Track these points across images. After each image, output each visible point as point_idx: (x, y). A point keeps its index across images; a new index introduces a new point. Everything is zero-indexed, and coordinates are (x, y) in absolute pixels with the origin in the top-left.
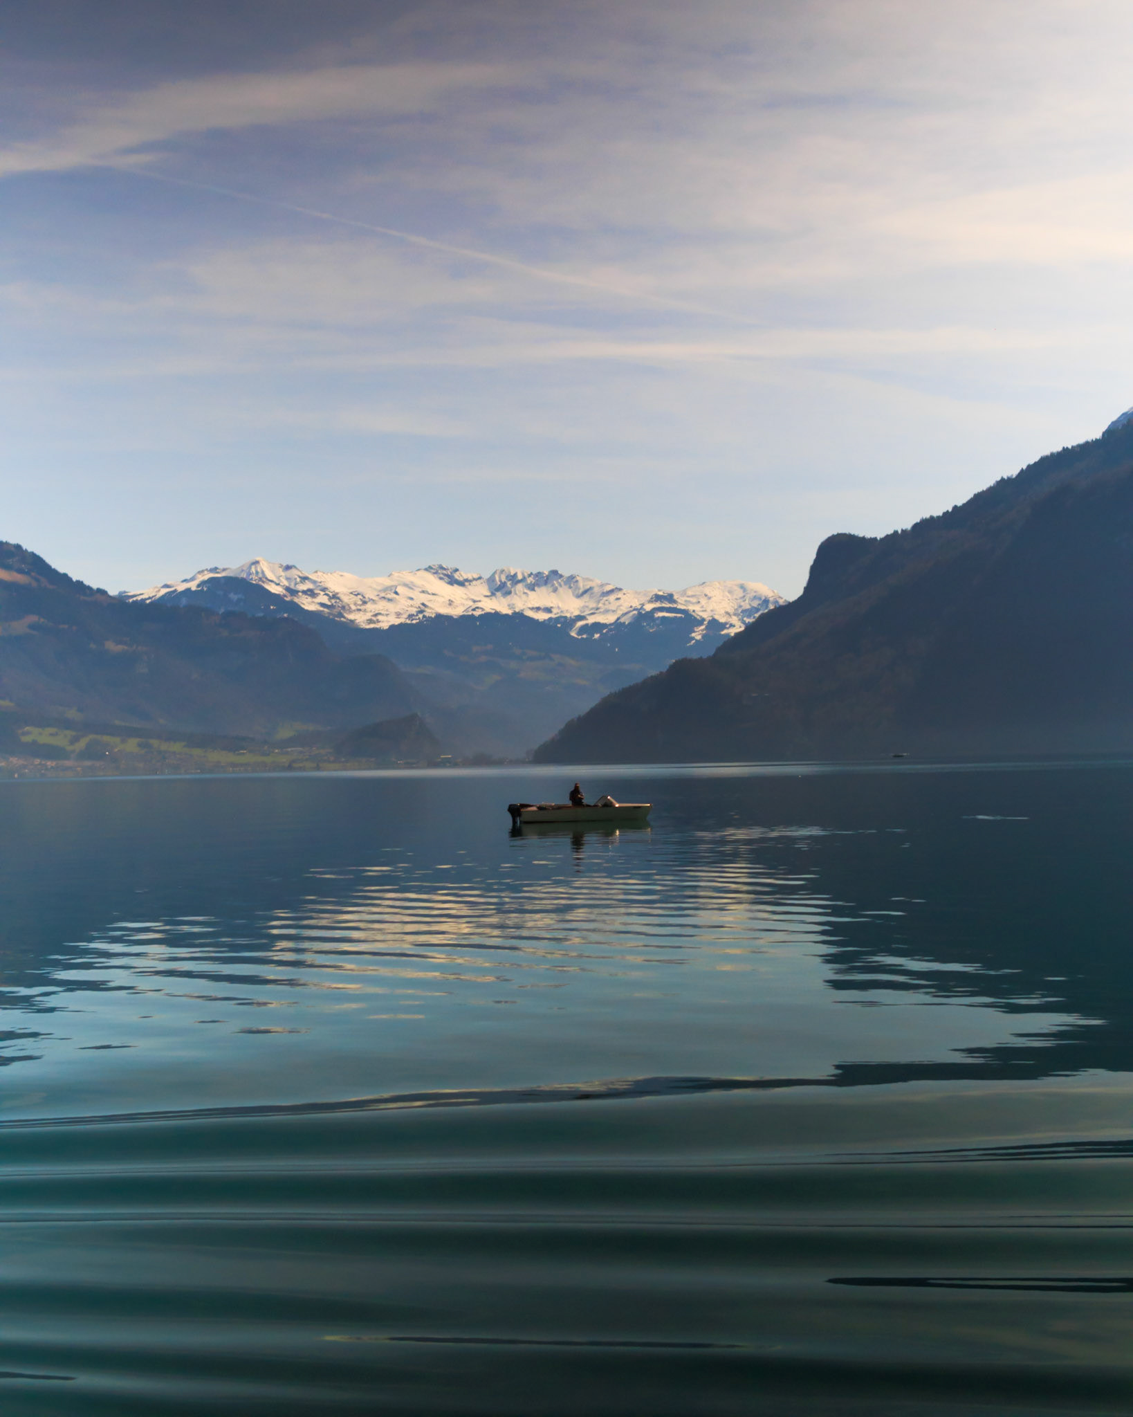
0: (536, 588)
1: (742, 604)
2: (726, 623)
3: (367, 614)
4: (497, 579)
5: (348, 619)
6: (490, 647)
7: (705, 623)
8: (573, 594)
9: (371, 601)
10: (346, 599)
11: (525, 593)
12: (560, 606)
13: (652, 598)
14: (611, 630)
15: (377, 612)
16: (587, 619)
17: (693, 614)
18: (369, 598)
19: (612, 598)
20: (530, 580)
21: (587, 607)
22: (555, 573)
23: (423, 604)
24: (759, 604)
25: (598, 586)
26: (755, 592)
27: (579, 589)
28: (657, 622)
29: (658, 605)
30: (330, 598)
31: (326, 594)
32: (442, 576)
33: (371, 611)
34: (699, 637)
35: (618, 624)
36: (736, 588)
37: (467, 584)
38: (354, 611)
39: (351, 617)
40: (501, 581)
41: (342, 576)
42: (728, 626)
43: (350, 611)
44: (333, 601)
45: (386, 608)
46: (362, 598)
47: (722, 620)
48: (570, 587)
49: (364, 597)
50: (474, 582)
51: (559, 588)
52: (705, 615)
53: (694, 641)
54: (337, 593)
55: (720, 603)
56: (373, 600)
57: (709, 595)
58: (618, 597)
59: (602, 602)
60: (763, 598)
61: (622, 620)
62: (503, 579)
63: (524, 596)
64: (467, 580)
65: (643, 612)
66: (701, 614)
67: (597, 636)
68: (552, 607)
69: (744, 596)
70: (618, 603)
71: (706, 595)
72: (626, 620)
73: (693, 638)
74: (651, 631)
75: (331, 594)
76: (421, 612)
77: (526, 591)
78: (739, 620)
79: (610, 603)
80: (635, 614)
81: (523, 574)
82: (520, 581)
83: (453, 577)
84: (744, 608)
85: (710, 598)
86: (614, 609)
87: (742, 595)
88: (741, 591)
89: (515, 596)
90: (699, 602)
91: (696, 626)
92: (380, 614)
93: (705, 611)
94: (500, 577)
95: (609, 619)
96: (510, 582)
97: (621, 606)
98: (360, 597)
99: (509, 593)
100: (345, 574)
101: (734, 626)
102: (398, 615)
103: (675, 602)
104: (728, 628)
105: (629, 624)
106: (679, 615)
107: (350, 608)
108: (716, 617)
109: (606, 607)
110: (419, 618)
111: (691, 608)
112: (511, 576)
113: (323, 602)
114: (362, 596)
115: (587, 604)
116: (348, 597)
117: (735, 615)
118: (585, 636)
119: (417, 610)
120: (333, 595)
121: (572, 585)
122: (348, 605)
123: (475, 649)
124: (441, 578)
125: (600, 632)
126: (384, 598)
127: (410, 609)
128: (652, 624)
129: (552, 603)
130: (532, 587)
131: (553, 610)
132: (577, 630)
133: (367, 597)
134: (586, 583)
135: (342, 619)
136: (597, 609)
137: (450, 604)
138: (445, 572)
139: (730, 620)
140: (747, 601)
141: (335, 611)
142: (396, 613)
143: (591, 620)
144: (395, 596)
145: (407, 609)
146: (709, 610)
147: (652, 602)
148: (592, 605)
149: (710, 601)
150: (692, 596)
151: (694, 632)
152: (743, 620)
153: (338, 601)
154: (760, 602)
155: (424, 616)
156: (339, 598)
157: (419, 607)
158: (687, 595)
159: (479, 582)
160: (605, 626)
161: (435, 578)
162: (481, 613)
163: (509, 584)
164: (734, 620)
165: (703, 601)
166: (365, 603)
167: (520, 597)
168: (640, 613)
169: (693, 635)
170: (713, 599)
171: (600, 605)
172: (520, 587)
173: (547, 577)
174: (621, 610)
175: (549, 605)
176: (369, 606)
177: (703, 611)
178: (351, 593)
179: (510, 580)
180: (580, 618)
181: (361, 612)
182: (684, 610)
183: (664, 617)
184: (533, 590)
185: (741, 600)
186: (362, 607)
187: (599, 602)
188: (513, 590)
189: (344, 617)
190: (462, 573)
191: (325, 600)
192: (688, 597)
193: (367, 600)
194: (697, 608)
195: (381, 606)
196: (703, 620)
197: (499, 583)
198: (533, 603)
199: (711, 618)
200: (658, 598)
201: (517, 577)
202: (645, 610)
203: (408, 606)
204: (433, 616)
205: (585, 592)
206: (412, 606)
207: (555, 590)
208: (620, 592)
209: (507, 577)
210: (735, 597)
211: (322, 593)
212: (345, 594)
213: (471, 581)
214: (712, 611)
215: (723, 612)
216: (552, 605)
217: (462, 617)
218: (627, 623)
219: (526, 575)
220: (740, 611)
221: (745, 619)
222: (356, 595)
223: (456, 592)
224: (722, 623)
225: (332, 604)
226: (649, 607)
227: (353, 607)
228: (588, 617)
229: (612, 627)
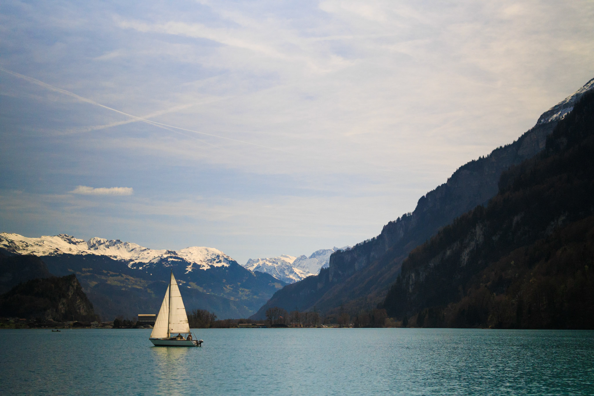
0: (110, 247)
1: (207, 257)
2: (201, 265)
3: (28, 251)
4: (92, 242)
5: (18, 253)
6: (91, 269)
7: (191, 264)
8: (127, 251)
9: (31, 246)
10: (17, 244)
11: (104, 249)
12: (121, 255)
13: (166, 252)
14: (147, 266)
15: (33, 251)
16: (134, 261)
17: (186, 260)
18: (29, 244)
19: (145, 252)
20: (107, 243)
21: (134, 256)
22: (119, 241)
23: (57, 249)
24: (215, 257)
25: (138, 248)
26: (213, 252)
27: (130, 248)
28: (169, 262)
29: (169, 255)
30: (9, 243)
31: (7, 241)
32: (66, 239)
33: (30, 250)
34: (190, 270)
35: (151, 264)
36: (204, 250)
37: (77, 243)
38: (21, 249)
39: (20, 252)
40: (93, 243)
41: (16, 235)
42: (202, 266)
43: (19, 249)
44: (11, 244)
45: (38, 249)
46: (26, 244)
47: (199, 263)
48: (126, 248)
49: (27, 244)
50: (81, 243)
51: (120, 247)
52: (191, 261)
53: (188, 272)
54: (13, 241)
55: (197, 256)
56: (32, 245)
57: (192, 252)
58: (148, 252)
59: (140, 254)
60: (217, 255)
61: (153, 261)
62: (95, 242)
63: (104, 250)
64: (77, 242)
65: (163, 258)
66: (189, 260)
67: (141, 268)
68: (117, 256)
69: (208, 254)
70: (148, 255)
71: (190, 253)
72: (155, 261)
73: (187, 271)
74: (167, 266)
75: (10, 241)
76: (56, 252)
77: (105, 248)
78: (206, 264)
79: (144, 255)
80: (158, 259)
81: (104, 241)
82: (102, 244)
83: (71, 240)
84: (208, 259)
85: (192, 254)
86: (147, 257)
87: (207, 253)
88: (206, 251)
89: (100, 250)
90: (187, 255)
91: (188, 265)
92: (35, 252)
93: (191, 259)
94: (93, 241)
95: (147, 261)
96: (98, 244)
97: (150, 256)
98: (25, 243)
99: (97, 249)
100: (18, 235)
101: (205, 266)
102: (44, 252)
103: (177, 254)
104: (202, 267)
105: (156, 263)
106: (179, 260)
107: (20, 248)
108: (196, 262)
109: (142, 256)
110: (55, 254)
111: (184, 258)
112: (98, 241)
113: (5, 244)
114: (26, 243)
115: (133, 255)
116: (19, 243)
117: (204, 261)
118: (135, 268)
119: (54, 251)
120: (11, 241)
121: (126, 247)
122: (18, 247)
123: (83, 269)
124: (65, 240)
125: (142, 266)
126: (37, 244)
127: (50, 250)
128: (167, 263)
129: (117, 254)
130: (108, 247)
131: (117, 257)
132: (131, 265)
133: (28, 243)
134: (133, 246)
135: (15, 252)
136: (139, 257)
137: (70, 250)
138: (67, 237)
139: (202, 263)
140: (209, 256)
141: (11, 249)
142: (43, 252)
143: (137, 261)
144: (43, 244)
145: (48, 250)
146: (192, 259)
147: (166, 254)
148: (136, 255)
149: (192, 255)
150: (184, 253)
151: (187, 268)
152: (208, 264)
153: (13, 244)
154: (216, 256)
155: (57, 254)
156: (14, 243)
157: (55, 250)
158: (181, 252)
159: (83, 243)
160: (144, 264)
161: (62, 240)
162: (86, 254)
163: (97, 244)
164: (204, 264)
165: (189, 255)
166: (27, 246)
167: (102, 251)
168: (161, 259)
169: (187, 269)
170: (193, 254)
171: (140, 256)
172: (102, 246)
173: (115, 242)
174: (150, 258)
175: (116, 255)
176: (29, 248)
177: (190, 259)
178: (21, 241)
179: (98, 243)
180: (131, 260)
181: (25, 250)
182: (181, 258)
183: (172, 261)
184: (108, 248)
185: (207, 255)
186: (26, 248)
187: (139, 254)
188: (98, 247)
189: (16, 252)
190: (75, 239)
191: (7, 243)
192: (182, 253)
193: (29, 245)
194: (187, 258)
195: (35, 248)
196: (190, 263)
197: (92, 244)
198: (108, 254)
199: (194, 263)
200: (169, 252)
201: (101, 242)
202: (164, 257)
203: (49, 249)
204: (62, 254)
205: (132, 250)
206: (51, 249)
207: (119, 248)
208: (149, 250)
209: (96, 242)
210: (204, 254)
211: (5, 240)
212: (17, 242)
213: (79, 242)
214: (193, 259)
215: (199, 260)
216: (117, 255)
217: (77, 255)
218: (155, 263)
219: (105, 241)
220: (206, 260)
221: (209, 263)
222: (23, 242)
223: (73, 246)
224: (199, 265)
225: (10, 245)
226: (165, 256)
227: (21, 248)
228: (135, 260)
229: (148, 264)
